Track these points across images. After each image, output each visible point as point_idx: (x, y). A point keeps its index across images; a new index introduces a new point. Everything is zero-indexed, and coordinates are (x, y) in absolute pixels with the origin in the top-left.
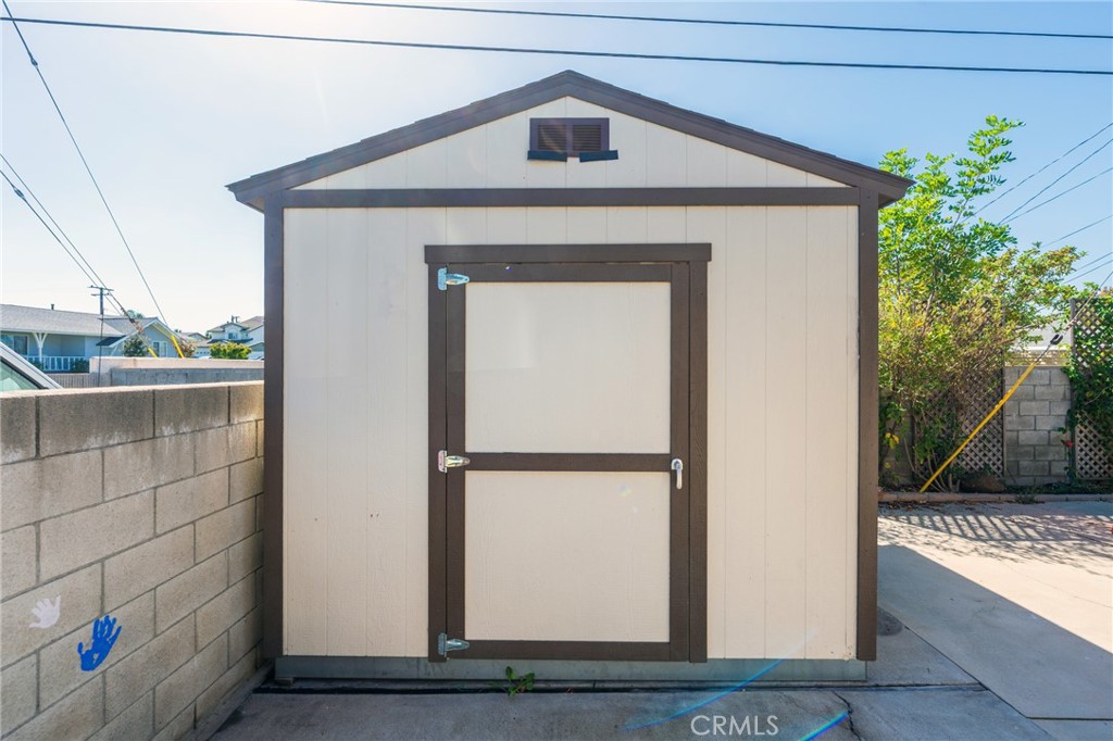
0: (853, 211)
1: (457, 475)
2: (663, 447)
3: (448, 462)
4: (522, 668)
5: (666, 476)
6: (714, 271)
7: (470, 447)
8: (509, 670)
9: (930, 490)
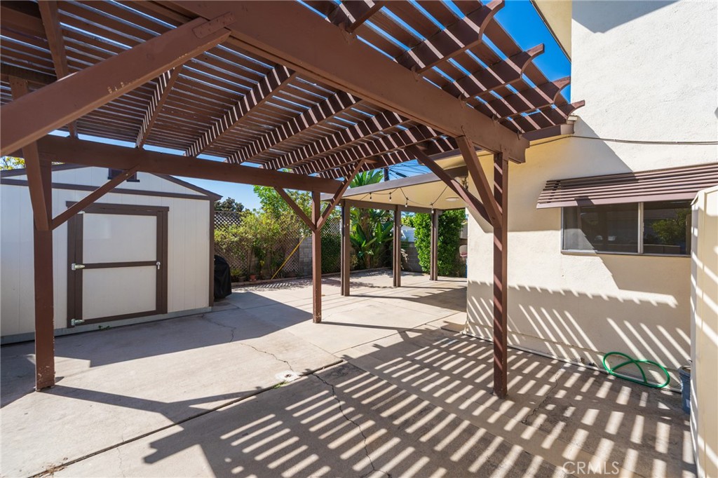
0: (208, 202)
1: (80, 271)
2: (154, 259)
3: (75, 267)
4: (104, 325)
5: (155, 267)
6: (170, 214)
7: (84, 263)
8: (100, 327)
9: (274, 278)
